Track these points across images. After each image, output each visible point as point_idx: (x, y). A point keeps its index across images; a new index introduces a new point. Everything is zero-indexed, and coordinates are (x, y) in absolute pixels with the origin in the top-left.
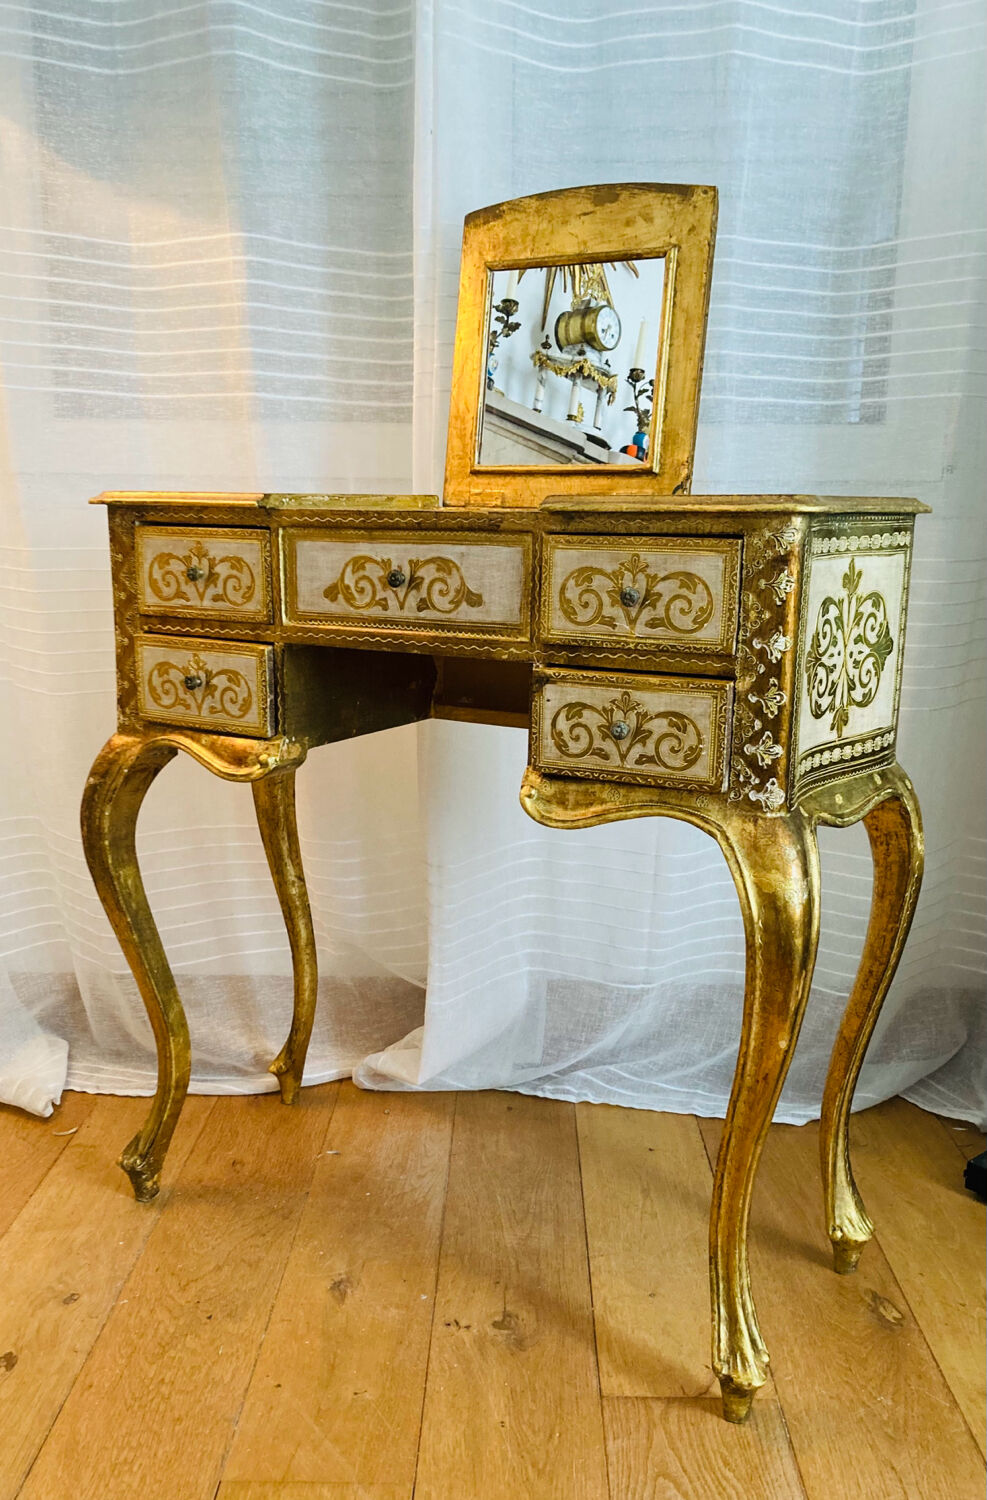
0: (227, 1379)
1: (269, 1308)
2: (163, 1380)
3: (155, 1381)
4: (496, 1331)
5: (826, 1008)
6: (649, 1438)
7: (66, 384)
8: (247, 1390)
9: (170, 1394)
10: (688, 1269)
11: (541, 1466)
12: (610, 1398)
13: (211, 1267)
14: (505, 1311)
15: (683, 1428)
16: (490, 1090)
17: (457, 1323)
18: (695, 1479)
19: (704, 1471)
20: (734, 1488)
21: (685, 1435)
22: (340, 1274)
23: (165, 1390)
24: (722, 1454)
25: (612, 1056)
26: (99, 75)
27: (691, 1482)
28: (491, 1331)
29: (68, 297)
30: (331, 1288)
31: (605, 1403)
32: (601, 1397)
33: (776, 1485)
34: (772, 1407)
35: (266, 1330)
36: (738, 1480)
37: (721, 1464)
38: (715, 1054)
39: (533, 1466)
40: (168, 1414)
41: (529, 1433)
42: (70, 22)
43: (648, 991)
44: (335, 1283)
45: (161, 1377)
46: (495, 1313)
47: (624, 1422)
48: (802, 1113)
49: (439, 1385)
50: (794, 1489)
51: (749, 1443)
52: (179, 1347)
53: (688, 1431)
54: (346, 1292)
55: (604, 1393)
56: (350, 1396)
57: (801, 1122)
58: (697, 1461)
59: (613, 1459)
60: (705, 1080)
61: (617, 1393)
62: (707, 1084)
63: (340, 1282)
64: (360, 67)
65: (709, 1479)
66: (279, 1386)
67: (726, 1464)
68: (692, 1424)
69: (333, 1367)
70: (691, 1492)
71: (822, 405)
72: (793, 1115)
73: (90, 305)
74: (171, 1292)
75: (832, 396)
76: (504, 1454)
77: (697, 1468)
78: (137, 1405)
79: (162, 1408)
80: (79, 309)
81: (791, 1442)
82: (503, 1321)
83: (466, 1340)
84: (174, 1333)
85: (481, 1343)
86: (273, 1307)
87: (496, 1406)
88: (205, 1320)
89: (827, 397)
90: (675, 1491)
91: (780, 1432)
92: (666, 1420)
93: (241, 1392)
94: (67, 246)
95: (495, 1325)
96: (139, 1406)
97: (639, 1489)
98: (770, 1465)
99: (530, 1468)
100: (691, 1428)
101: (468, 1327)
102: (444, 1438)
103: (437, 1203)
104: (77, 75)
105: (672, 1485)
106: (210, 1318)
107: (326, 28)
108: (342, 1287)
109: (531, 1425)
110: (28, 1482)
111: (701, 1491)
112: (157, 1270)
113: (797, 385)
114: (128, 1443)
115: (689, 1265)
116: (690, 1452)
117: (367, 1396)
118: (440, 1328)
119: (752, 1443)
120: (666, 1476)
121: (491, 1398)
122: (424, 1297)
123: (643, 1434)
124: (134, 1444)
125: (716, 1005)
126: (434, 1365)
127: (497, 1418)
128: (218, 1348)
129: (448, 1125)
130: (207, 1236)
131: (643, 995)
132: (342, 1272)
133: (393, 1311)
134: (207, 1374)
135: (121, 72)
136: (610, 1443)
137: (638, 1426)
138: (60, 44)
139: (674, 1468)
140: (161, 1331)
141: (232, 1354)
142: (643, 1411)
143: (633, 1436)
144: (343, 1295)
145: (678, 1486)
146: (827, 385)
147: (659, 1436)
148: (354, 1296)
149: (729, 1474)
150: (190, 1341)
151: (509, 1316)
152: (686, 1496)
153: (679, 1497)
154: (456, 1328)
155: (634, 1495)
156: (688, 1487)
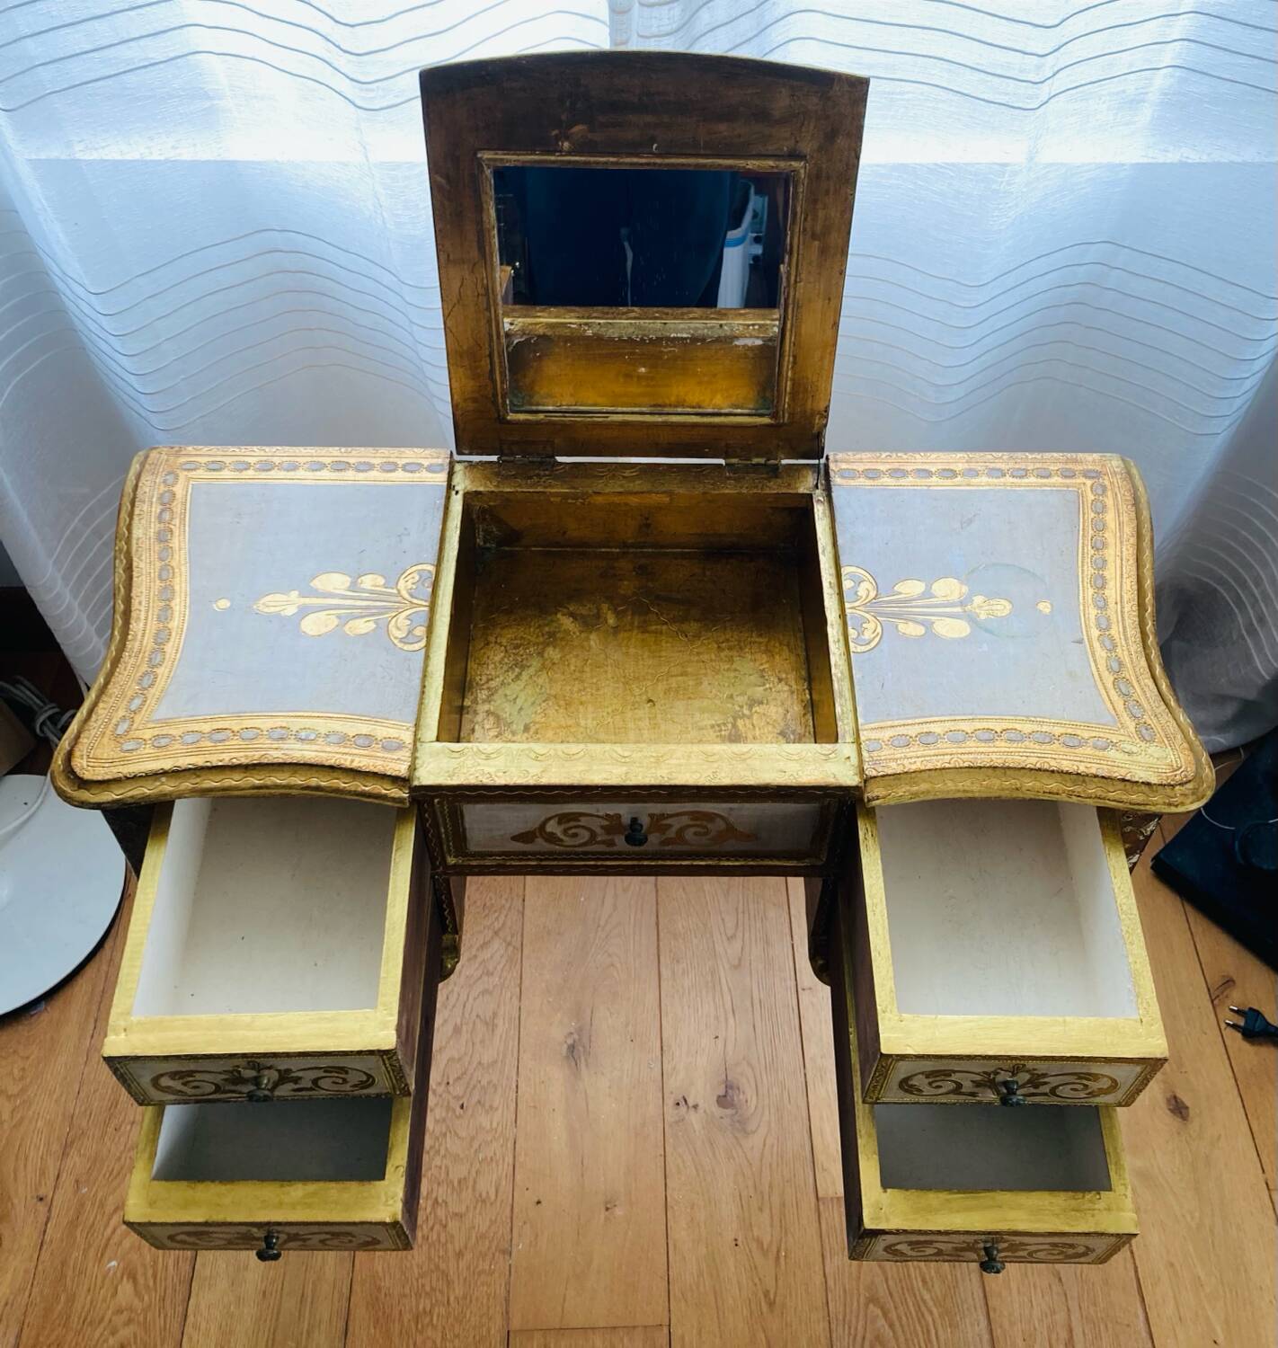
0: (492, 1193)
1: (514, 1085)
4: (721, 1110)
8: (512, 1210)
11: (772, 1297)
12: (826, 1200)
17: (685, 1100)
18: (899, 1303)
20: (931, 1312)
22: (572, 1034)
27: (896, 1306)
28: (716, 1111)
30: (566, 1054)
31: (821, 1206)
32: (818, 1199)
33: (964, 1306)
35: (516, 1118)
37: (920, 1284)
39: (765, 1295)
41: (759, 1253)
46: (718, 1084)
49: (677, 1193)
54: (580, 1061)
55: (820, 1195)
59: (832, 1280)
63: (573, 1046)
65: (911, 1304)
67: (924, 1281)
69: (581, 1174)
82: (726, 1095)
83: (696, 1125)
85: (708, 1127)
87: (729, 1217)
90: (883, 1319)
93: (507, 1212)
95: (719, 1101)
99: (763, 1298)
101: (695, 1107)
102: (688, 1263)
105: (879, 1312)
106: (463, 1107)
108: (576, 1053)
109: (759, 1241)
111: (903, 1318)
117: (618, 1211)
118: (671, 1111)
120: (875, 1300)
121: (724, 1207)
124: (428, 1288)
126: (670, 1163)
127: (731, 1233)
128: (477, 1153)
132: (573, 1030)
134: (474, 1191)
136: (828, 1262)
139: (882, 1291)
141: (491, 1159)
145: (885, 1315)
151: (730, 1087)
152: (891, 1326)
153: (887, 1327)
154: (685, 1107)
155: (850, 1328)
156: (893, 1315)
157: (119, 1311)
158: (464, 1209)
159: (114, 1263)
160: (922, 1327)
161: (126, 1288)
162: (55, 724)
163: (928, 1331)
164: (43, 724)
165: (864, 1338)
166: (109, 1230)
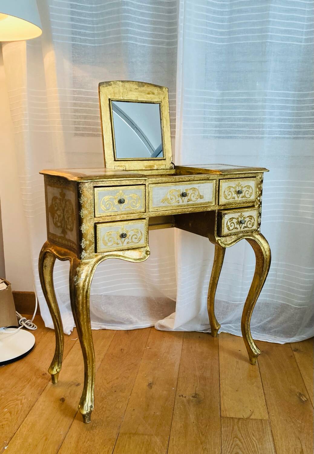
0: (120, 407)
1: (131, 389)
2: (103, 407)
3: (101, 407)
4: (193, 398)
5: (292, 311)
6: (233, 428)
7: (80, 131)
8: (125, 411)
9: (105, 410)
10: (248, 384)
11: (203, 433)
12: (223, 417)
13: (115, 378)
14: (196, 393)
15: (242, 425)
16: (194, 331)
17: (182, 396)
18: (244, 438)
19: (247, 437)
20: (255, 441)
21: (243, 427)
22: (150, 382)
23: (104, 409)
24: (252, 433)
25: (230, 322)
26: (90, 46)
27: (243, 439)
28: (192, 398)
29: (80, 107)
30: (148, 385)
31: (222, 418)
32: (221, 417)
33: (266, 441)
34: (268, 422)
35: (131, 395)
36: (256, 440)
37: (252, 436)
38: (260, 323)
39: (201, 433)
40: (105, 415)
41: (201, 425)
42: (83, 32)
43: (240, 304)
44: (149, 384)
45: (103, 406)
46: (193, 394)
47: (226, 423)
48: (283, 341)
49: (177, 412)
50: (271, 442)
51: (260, 431)
52: (107, 398)
53: (244, 427)
54: (152, 386)
55: (222, 416)
56: (153, 413)
57: (282, 343)
58: (246, 434)
59: (223, 432)
60: (257, 329)
61: (225, 416)
62: (258, 331)
63: (151, 384)
64: (162, 43)
65: (248, 439)
66: (134, 410)
67: (253, 435)
68: (245, 425)
69: (148, 406)
70: (243, 442)
71: (293, 137)
72: (280, 341)
73: (86, 108)
74: (105, 384)
75: (296, 134)
76: (194, 431)
77: (245, 436)
78: (97, 412)
79: (103, 414)
80: (83, 109)
81: (272, 431)
82: (195, 396)
83: (185, 401)
84: (106, 395)
85: (189, 401)
86: (132, 389)
87: (192, 418)
88: (114, 392)
89: (295, 134)
90: (239, 442)
91: (269, 428)
92: (238, 424)
93: (124, 411)
94: (80, 93)
95: (193, 397)
96: (97, 413)
97: (229, 441)
98: (265, 436)
99: (200, 434)
100: (245, 426)
101: (185, 397)
102: (178, 425)
103: (178, 363)
104: (84, 46)
105: (238, 440)
106: (115, 391)
107: (153, 33)
108: (151, 385)
109: (201, 423)
110: (70, 430)
111: (246, 442)
112: (101, 378)
113: (285, 131)
114: (95, 422)
115: (248, 383)
116: (244, 432)
117: (158, 414)
118: (177, 397)
119: (261, 430)
120: (237, 437)
121: (191, 415)
122: (174, 389)
123: (232, 427)
125: (261, 308)
126: (176, 406)
127: (192, 421)
128: (117, 399)
129: (182, 341)
130: (114, 369)
131: (239, 305)
132: (151, 381)
133: (165, 392)
134: (115, 406)
135: (96, 45)
136: (222, 429)
137: (230, 425)
138: (80, 38)
139: (239, 435)
140: (102, 394)
141: (121, 401)
142: (232, 421)
143: (229, 427)
144: (151, 387)
145: (240, 440)
146: (295, 131)
147: (236, 427)
148: (154, 387)
149: (254, 438)
150: (110, 397)
151: (197, 395)
152: (242, 443)
153: (240, 443)
154: (182, 397)
155: (228, 442)
156: (243, 441)
157: (4, 419)
158: (111, 409)
159: (6, 410)
160: (252, 444)
161: (8, 414)
162: (24, 322)
163: (254, 445)
164: (21, 321)
165: (232, 444)
166: (7, 405)
